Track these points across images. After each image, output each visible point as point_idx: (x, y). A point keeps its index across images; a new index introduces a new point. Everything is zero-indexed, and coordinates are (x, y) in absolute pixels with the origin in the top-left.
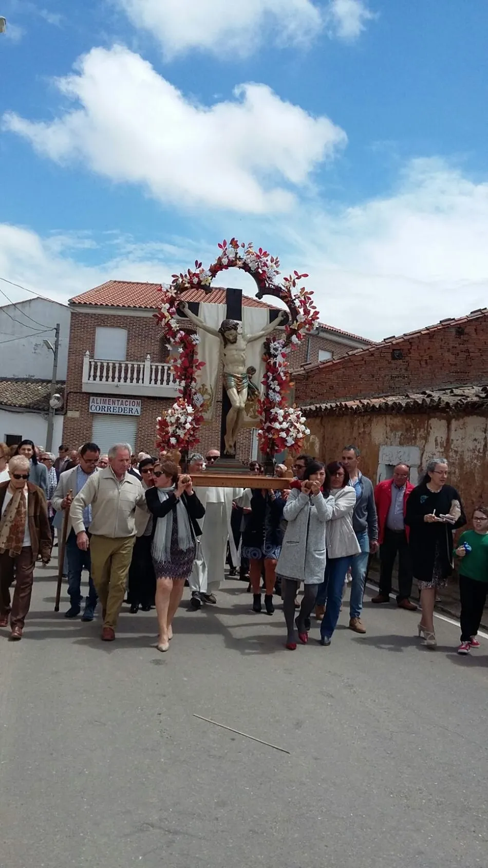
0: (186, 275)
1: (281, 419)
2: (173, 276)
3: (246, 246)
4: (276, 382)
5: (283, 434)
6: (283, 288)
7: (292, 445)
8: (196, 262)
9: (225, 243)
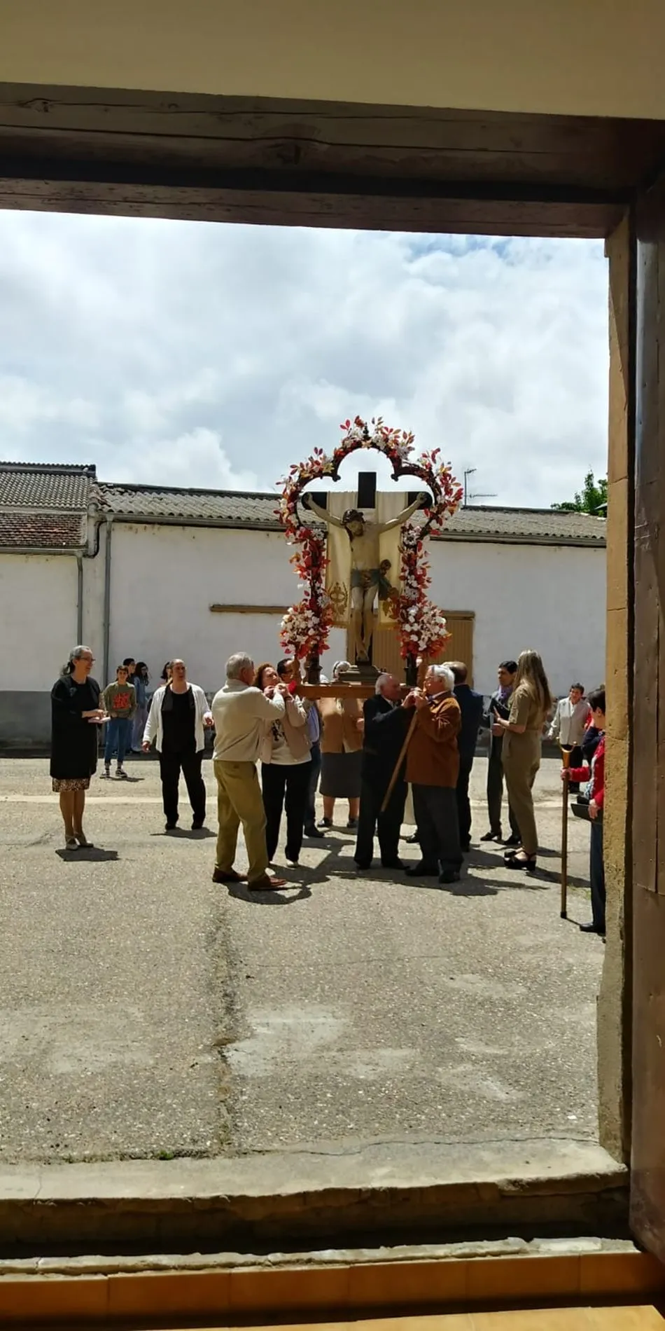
0: (307, 464)
1: (412, 619)
2: (292, 467)
3: (376, 422)
4: (413, 577)
5: (414, 638)
6: (421, 466)
7: (425, 650)
8: (316, 449)
9: (348, 423)
